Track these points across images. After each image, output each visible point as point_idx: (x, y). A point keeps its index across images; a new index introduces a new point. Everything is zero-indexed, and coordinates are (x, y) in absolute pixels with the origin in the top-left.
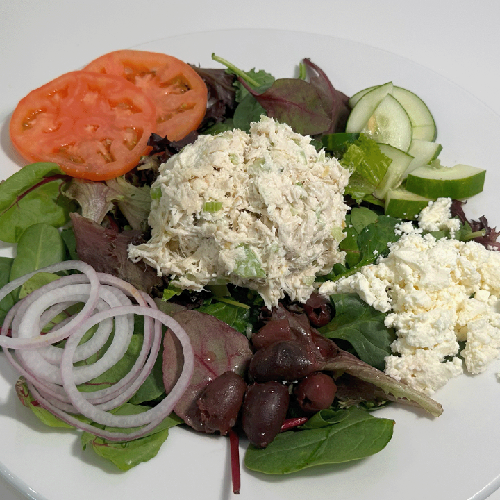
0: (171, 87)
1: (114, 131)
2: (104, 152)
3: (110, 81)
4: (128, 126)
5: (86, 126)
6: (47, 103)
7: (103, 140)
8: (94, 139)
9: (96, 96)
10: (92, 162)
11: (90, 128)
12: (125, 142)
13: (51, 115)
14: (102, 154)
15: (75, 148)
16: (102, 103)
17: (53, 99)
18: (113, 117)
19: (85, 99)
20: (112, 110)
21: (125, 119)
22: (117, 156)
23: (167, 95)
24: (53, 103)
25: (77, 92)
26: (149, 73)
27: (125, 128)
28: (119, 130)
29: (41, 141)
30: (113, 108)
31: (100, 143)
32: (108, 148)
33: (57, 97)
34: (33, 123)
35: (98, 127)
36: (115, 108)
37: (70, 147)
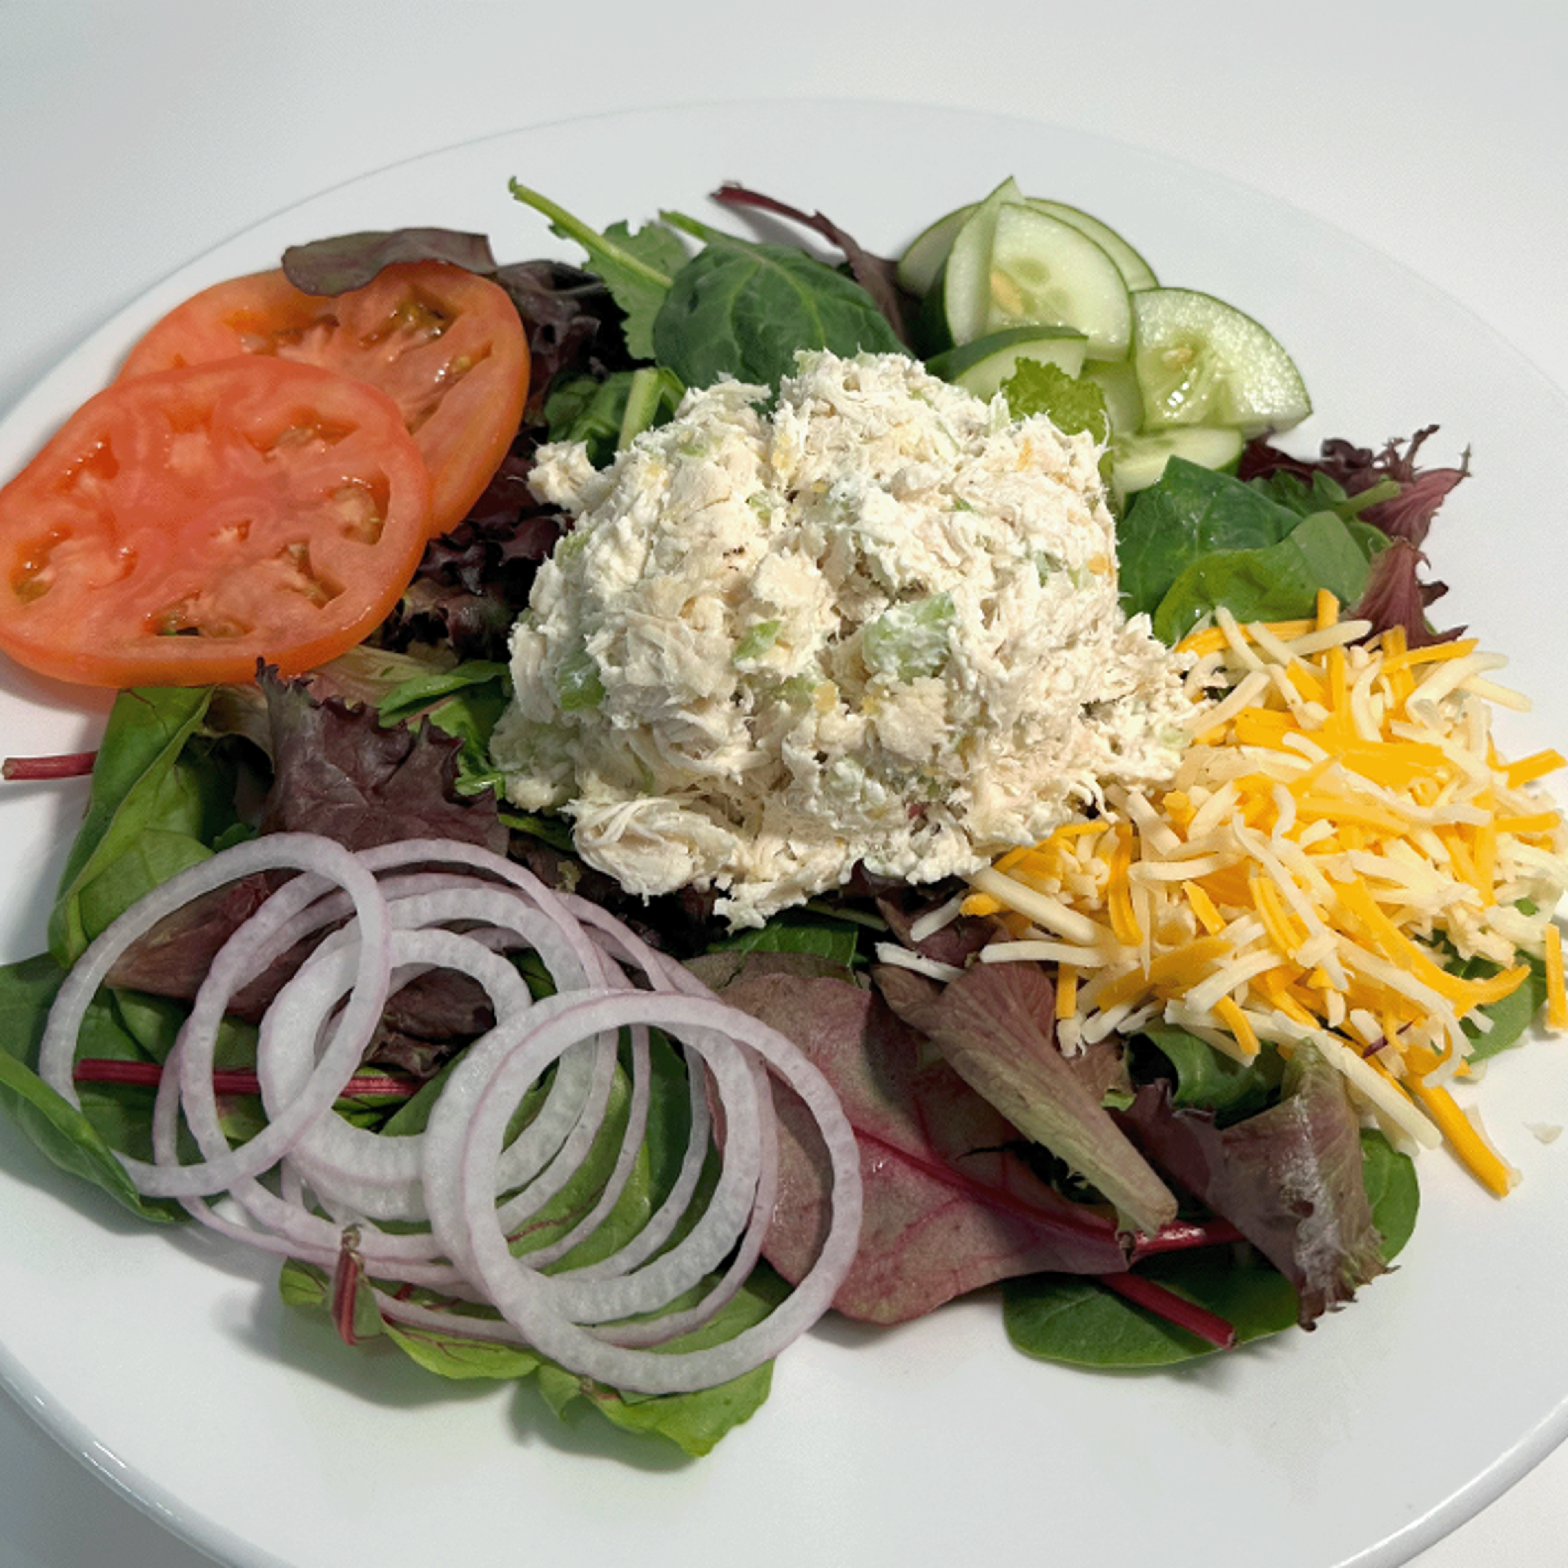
0: (397, 335)
1: (301, 514)
2: (298, 580)
3: (224, 379)
4: (334, 484)
5: (215, 534)
6: (64, 508)
7: (283, 551)
8: (252, 560)
9: (201, 439)
10: (276, 621)
11: (228, 536)
12: (349, 530)
13: (90, 540)
14: (296, 590)
15: (206, 602)
16: (231, 452)
17: (76, 492)
18: (282, 479)
19: (175, 461)
20: (267, 461)
21: (315, 470)
22: (342, 576)
23: (397, 361)
24: (84, 502)
25: (142, 448)
26: (313, 324)
27: (331, 494)
28: (314, 504)
29: (96, 614)
30: (270, 454)
31: (277, 563)
32: (304, 565)
33: (89, 482)
34: (46, 576)
35: (247, 524)
36: (277, 452)
37: (190, 602)
